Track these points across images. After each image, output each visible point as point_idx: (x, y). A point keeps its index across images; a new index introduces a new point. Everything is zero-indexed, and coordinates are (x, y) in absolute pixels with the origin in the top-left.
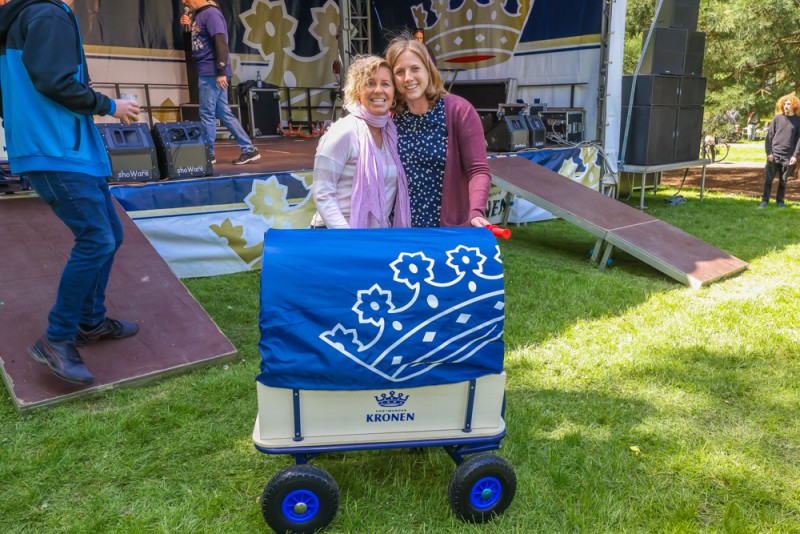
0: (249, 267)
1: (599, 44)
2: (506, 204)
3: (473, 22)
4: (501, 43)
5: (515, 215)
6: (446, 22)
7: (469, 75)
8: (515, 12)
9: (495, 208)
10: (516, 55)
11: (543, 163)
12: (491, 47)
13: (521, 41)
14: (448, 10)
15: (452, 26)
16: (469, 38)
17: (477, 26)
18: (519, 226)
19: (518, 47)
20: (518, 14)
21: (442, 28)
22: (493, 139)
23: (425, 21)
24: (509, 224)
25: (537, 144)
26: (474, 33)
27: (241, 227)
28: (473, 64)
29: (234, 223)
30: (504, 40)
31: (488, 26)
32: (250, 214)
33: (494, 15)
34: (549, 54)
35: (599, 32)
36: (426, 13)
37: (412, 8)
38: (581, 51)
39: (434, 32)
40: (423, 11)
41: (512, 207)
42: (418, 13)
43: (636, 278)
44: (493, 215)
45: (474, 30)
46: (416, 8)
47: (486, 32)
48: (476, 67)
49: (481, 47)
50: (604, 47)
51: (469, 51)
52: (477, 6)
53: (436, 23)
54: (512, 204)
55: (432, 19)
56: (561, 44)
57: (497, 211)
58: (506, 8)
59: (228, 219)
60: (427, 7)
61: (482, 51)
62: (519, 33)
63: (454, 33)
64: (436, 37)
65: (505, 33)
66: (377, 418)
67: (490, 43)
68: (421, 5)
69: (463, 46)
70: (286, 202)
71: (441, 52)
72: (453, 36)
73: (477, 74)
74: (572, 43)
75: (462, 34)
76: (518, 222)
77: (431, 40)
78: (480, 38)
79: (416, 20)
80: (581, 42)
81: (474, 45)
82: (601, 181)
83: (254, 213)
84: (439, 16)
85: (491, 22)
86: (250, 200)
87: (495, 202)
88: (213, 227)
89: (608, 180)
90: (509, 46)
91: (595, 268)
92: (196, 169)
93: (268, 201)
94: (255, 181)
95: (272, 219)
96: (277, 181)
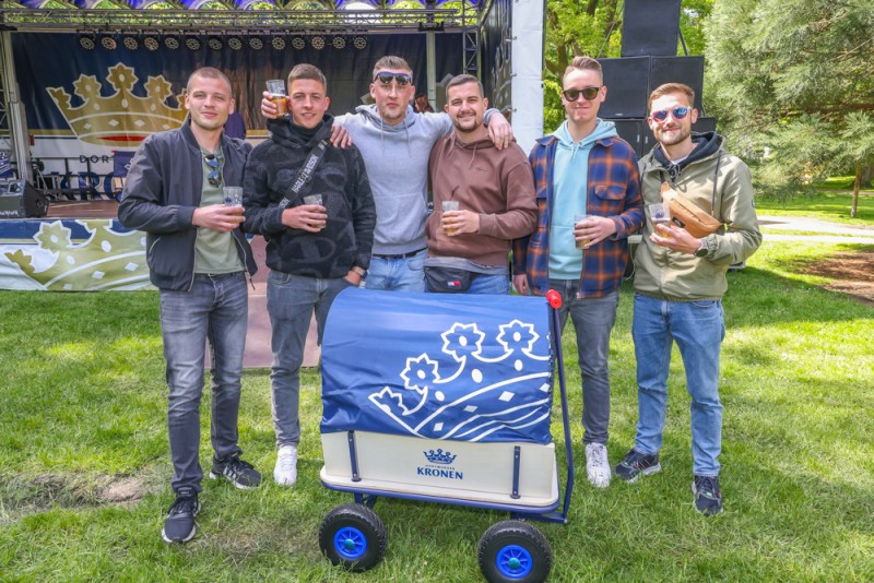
0: (44, 287)
27: (30, 257)
29: (25, 253)
32: (39, 248)
59: (20, 250)
66: (428, 472)
70: (70, 241)
83: (43, 247)
86: (38, 237)
88: (8, 255)
92: (12, 213)
93: (54, 239)
94: (43, 224)
95: (58, 253)
96: (61, 225)
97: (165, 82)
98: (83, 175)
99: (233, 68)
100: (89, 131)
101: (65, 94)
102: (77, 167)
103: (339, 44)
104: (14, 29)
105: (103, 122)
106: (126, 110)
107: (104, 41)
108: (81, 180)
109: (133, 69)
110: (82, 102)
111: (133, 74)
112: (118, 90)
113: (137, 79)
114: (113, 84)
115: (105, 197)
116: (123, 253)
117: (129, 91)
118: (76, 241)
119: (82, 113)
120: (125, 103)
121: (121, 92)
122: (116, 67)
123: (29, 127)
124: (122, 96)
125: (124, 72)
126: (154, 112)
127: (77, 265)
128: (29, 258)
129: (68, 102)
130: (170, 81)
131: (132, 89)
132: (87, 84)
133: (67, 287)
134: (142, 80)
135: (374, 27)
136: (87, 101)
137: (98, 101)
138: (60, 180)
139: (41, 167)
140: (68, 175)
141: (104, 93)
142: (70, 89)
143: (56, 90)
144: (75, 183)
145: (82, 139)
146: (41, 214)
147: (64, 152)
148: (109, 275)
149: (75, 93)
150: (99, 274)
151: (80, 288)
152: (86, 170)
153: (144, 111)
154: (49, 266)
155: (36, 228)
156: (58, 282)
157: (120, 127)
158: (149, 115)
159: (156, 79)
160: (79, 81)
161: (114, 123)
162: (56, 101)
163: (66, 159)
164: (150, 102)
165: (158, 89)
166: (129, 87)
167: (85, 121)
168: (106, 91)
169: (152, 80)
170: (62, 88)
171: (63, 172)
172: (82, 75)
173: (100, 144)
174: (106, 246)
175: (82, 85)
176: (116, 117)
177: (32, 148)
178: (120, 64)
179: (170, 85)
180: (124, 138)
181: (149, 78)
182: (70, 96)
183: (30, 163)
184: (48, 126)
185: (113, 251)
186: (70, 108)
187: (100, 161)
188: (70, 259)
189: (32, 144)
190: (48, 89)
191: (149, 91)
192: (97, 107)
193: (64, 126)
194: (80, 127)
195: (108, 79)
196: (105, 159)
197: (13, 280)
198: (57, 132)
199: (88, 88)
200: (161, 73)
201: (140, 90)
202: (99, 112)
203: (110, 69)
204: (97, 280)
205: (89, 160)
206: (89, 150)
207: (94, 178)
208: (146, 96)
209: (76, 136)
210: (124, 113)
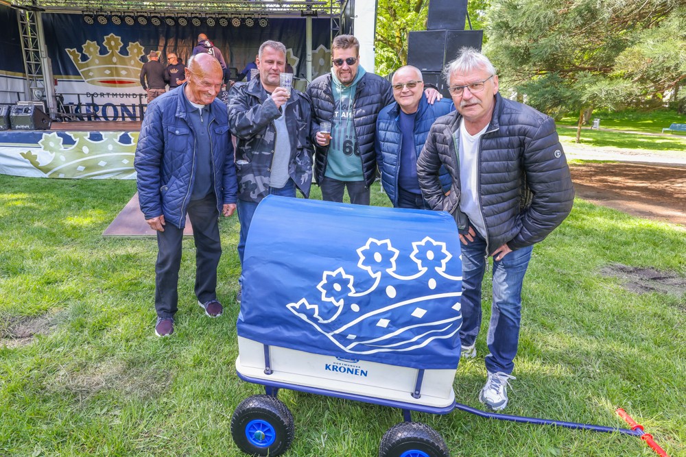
0: (46, 176)
29: (33, 153)
32: (42, 149)
59: (30, 151)
70: (62, 146)
83: (44, 149)
86: (42, 143)
88: (22, 154)
92: (26, 127)
93: (52, 144)
94: (44, 134)
95: (54, 154)
96: (56, 135)
97: (140, 46)
98: (88, 105)
99: (183, 38)
100: (92, 77)
101: (77, 53)
102: (85, 100)
103: (250, 23)
104: (43, 10)
105: (101, 71)
106: (115, 64)
107: (100, 19)
108: (88, 108)
109: (120, 38)
110: (88, 58)
111: (120, 41)
112: (110, 51)
113: (122, 44)
114: (107, 47)
115: (102, 119)
116: (97, 154)
117: (117, 51)
118: (66, 146)
119: (87, 65)
120: (115, 59)
121: (112, 52)
122: (109, 36)
123: (54, 74)
124: (112, 55)
125: (114, 39)
126: (133, 66)
127: (67, 161)
128: (35, 157)
129: (79, 58)
130: (143, 46)
131: (119, 50)
132: (91, 47)
133: (61, 176)
134: (126, 45)
135: (272, 13)
136: (91, 57)
137: (98, 58)
138: (74, 108)
139: (62, 99)
140: (79, 105)
141: (101, 53)
142: (80, 50)
143: (71, 50)
144: (84, 110)
145: (88, 82)
146: (46, 128)
147: (76, 90)
148: (88, 168)
149: (84, 52)
150: (81, 168)
151: (69, 176)
152: (91, 102)
153: (127, 65)
154: (49, 162)
155: (40, 137)
156: (55, 172)
157: (111, 75)
158: (129, 67)
159: (134, 44)
160: (86, 44)
161: (108, 72)
162: (71, 57)
163: (78, 95)
164: (130, 59)
165: (135, 51)
166: (117, 50)
167: (89, 71)
168: (103, 51)
169: (132, 45)
170: (75, 49)
171: (76, 103)
172: (88, 41)
173: (98, 85)
174: (85, 150)
175: (88, 47)
176: (110, 69)
177: (56, 87)
178: (112, 34)
179: (143, 48)
180: (113, 82)
181: (130, 43)
182: (80, 54)
183: (55, 96)
184: (67, 73)
185: (90, 153)
186: (80, 62)
187: (99, 96)
188: (62, 158)
189: (56, 84)
190: (66, 50)
191: (130, 52)
192: (97, 61)
193: (77, 73)
194: (86, 74)
195: (104, 43)
196: (102, 95)
197: (26, 170)
198: (72, 78)
199: (92, 49)
200: (138, 41)
201: (124, 51)
202: (98, 65)
203: (105, 37)
204: (80, 172)
205: (93, 95)
206: (92, 89)
207: (96, 107)
208: (128, 55)
209: (84, 80)
210: (114, 66)
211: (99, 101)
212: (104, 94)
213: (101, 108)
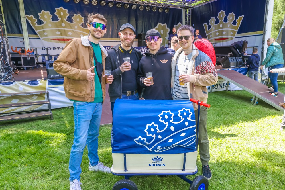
1: (262, 34)
2: (227, 84)
3: (222, 28)
4: (231, 34)
5: (230, 88)
6: (214, 28)
7: (220, 44)
8: (236, 25)
9: (224, 85)
10: (235, 38)
11: (240, 72)
12: (227, 35)
13: (237, 34)
14: (215, 24)
15: (215, 29)
16: (221, 33)
17: (223, 29)
18: (232, 91)
19: (236, 35)
20: (237, 25)
21: (212, 30)
22: (225, 64)
23: (207, 28)
24: (228, 91)
25: (239, 66)
26: (222, 31)
28: (222, 41)
30: (232, 33)
31: (227, 29)
33: (229, 26)
34: (246, 37)
35: (263, 30)
36: (208, 26)
37: (204, 24)
38: (256, 36)
39: (210, 31)
40: (207, 25)
41: (229, 85)
42: (205, 26)
43: (265, 108)
44: (223, 87)
45: (222, 30)
46: (205, 24)
47: (226, 31)
48: (223, 42)
49: (224, 36)
50: (264, 35)
51: (220, 37)
52: (223, 23)
53: (211, 28)
54: (229, 84)
55: (209, 27)
56: (250, 34)
57: (224, 86)
58: (233, 23)
60: (208, 24)
61: (224, 37)
62: (237, 31)
63: (216, 31)
64: (211, 33)
65: (232, 31)
67: (227, 34)
68: (206, 23)
69: (219, 35)
71: (212, 37)
72: (216, 32)
73: (223, 44)
74: (254, 34)
75: (219, 32)
76: (232, 90)
77: (209, 34)
78: (224, 33)
79: (205, 28)
80: (257, 33)
81: (222, 35)
82: (261, 78)
84: (212, 26)
85: (228, 28)
87: (224, 84)
89: (264, 78)
90: (233, 35)
91: (252, 104)
97: (81, 17)
98: (43, 56)
100: (47, 36)
101: (34, 18)
102: (40, 52)
105: (53, 32)
106: (64, 27)
108: (43, 57)
109: (67, 10)
110: (44, 23)
111: (67, 12)
112: (60, 19)
113: (69, 15)
114: (58, 16)
117: (65, 19)
119: (42, 28)
120: (63, 25)
121: (62, 19)
122: (59, 9)
124: (62, 21)
126: (76, 29)
129: (36, 22)
130: (83, 17)
131: (66, 19)
132: (45, 15)
134: (71, 15)
136: (45, 22)
137: (51, 23)
140: (37, 55)
141: (53, 19)
142: (37, 17)
143: (30, 16)
144: (40, 59)
147: (34, 45)
149: (39, 18)
153: (72, 29)
157: (61, 35)
159: (77, 15)
160: (41, 13)
161: (58, 33)
162: (30, 21)
163: (36, 48)
164: (74, 25)
165: (78, 20)
166: (65, 18)
167: (44, 32)
168: (55, 18)
170: (32, 16)
172: (43, 11)
173: (51, 42)
175: (43, 15)
176: (59, 31)
178: (61, 7)
181: (74, 14)
182: (37, 20)
186: (37, 25)
187: (52, 49)
191: (74, 20)
192: (50, 25)
195: (55, 13)
196: (54, 48)
199: (46, 17)
200: (80, 13)
201: (70, 19)
202: (51, 28)
203: (56, 9)
205: (47, 49)
206: (47, 44)
207: (50, 57)
208: (73, 22)
209: (40, 37)
210: (63, 29)
211: (52, 52)
212: (55, 48)
213: (53, 57)
